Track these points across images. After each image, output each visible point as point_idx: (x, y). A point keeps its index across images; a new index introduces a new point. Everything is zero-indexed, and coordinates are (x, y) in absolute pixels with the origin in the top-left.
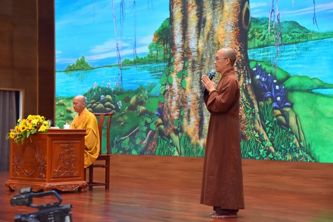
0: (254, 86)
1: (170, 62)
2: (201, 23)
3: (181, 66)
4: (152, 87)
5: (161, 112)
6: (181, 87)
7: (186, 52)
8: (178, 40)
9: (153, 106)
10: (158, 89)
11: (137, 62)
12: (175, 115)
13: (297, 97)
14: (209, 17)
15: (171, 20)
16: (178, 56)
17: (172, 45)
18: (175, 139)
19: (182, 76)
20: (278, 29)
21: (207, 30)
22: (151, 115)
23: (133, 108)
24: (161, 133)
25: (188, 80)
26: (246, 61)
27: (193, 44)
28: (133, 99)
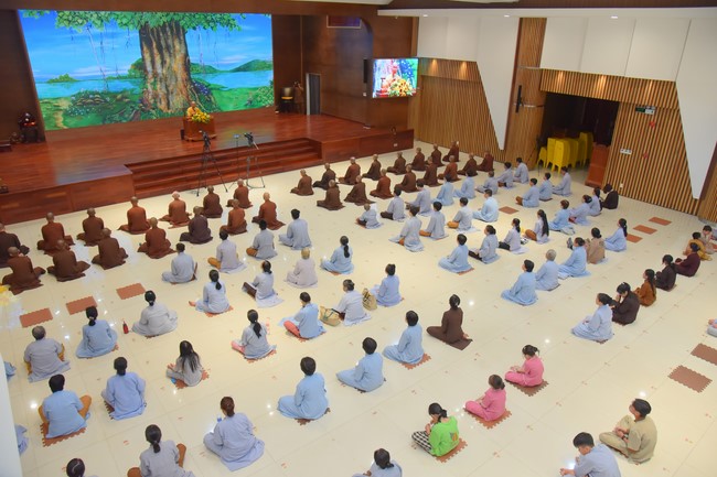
0: (195, 88)
1: (145, 79)
2: (163, 63)
3: (153, 80)
4: (133, 90)
5: (142, 101)
6: (154, 89)
7: (155, 75)
8: (149, 68)
9: (136, 99)
10: (138, 90)
11: (119, 78)
12: (152, 101)
13: (213, 92)
14: (168, 60)
15: (143, 59)
16: (150, 75)
17: (146, 70)
18: (154, 112)
19: (154, 84)
20: (204, 67)
21: (167, 65)
22: (134, 103)
23: (121, 100)
24: (143, 110)
25: (158, 86)
26: (190, 79)
27: (159, 71)
28: (119, 96)
